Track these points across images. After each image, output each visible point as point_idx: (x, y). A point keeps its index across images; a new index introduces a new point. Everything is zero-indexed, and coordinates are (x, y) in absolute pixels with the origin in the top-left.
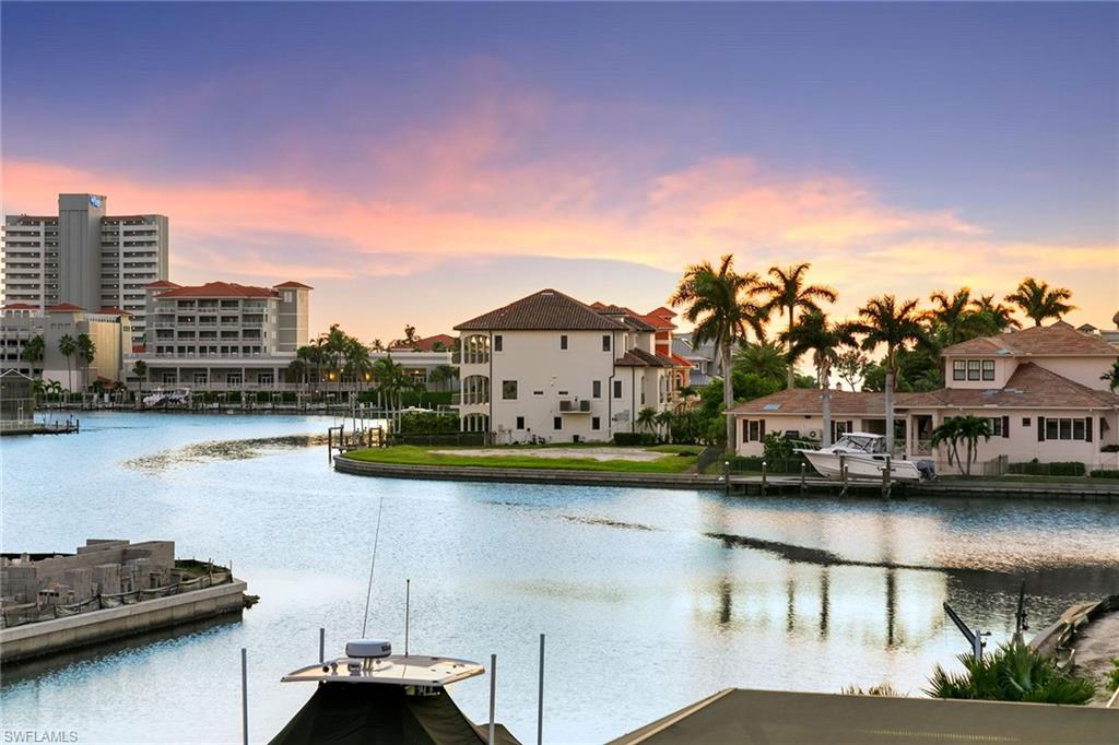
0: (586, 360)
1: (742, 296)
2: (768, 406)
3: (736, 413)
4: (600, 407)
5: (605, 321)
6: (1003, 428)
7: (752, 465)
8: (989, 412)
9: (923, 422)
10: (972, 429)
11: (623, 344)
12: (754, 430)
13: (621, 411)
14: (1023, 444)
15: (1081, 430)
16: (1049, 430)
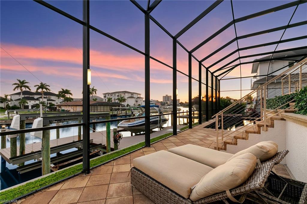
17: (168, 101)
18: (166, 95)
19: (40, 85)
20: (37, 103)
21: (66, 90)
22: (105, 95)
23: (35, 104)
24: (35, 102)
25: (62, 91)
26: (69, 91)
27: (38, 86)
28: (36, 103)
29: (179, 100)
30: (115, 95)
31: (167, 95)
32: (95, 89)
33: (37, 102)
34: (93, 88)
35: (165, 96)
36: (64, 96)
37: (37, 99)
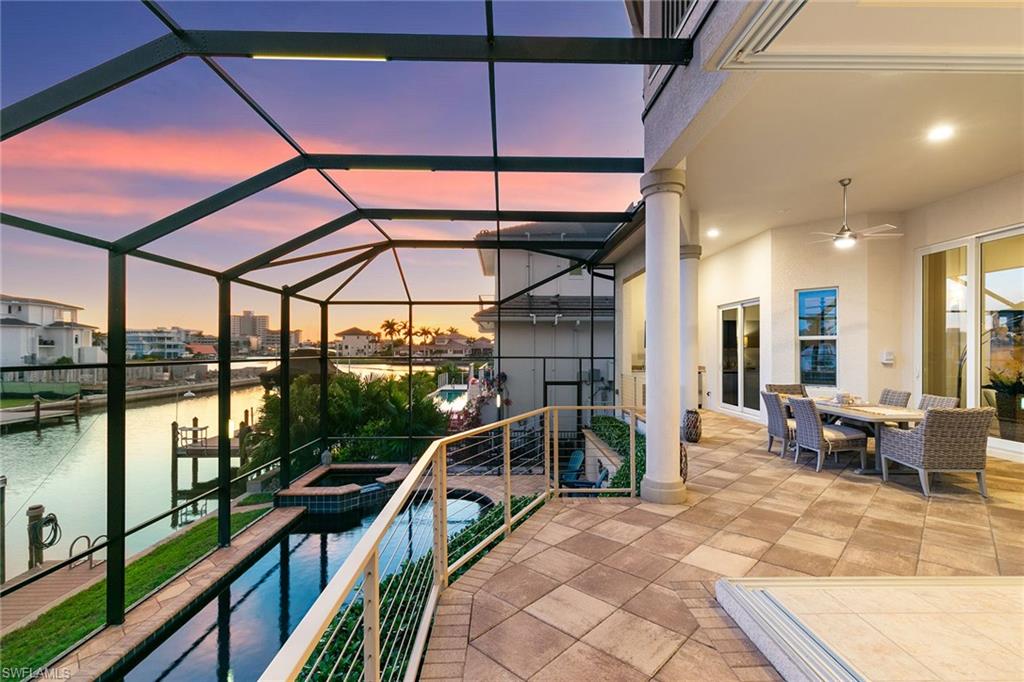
0: (363, 342)
1: (395, 327)
2: (400, 348)
3: (394, 350)
4: (365, 351)
5: (368, 334)
6: (446, 352)
7: (397, 359)
8: (444, 349)
9: (431, 351)
10: (441, 352)
11: (371, 338)
12: (397, 353)
13: (369, 352)
14: (450, 354)
15: (461, 352)
16: (455, 352)
17: (254, 335)
18: (245, 312)
29: (297, 333)
31: (247, 313)
35: (242, 314)
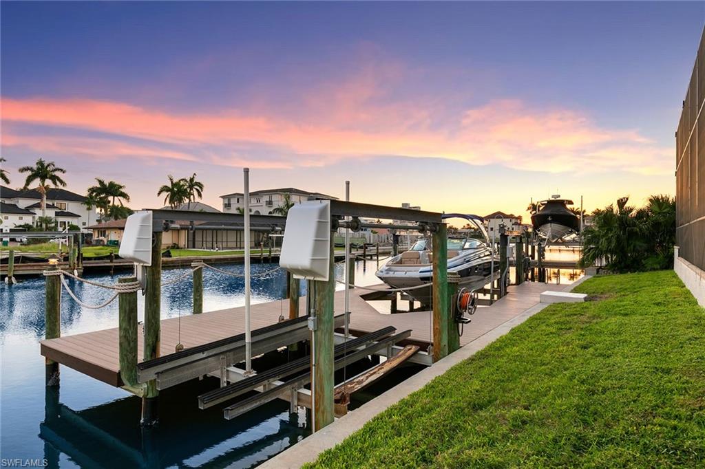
19: (35, 167)
20: (27, 222)
21: (111, 184)
22: (229, 200)
23: (20, 226)
24: (21, 218)
25: (98, 186)
26: (121, 187)
27: (31, 169)
28: (22, 223)
30: (258, 201)
32: (196, 182)
33: (28, 220)
34: (192, 180)
36: (103, 204)
37: (27, 211)
